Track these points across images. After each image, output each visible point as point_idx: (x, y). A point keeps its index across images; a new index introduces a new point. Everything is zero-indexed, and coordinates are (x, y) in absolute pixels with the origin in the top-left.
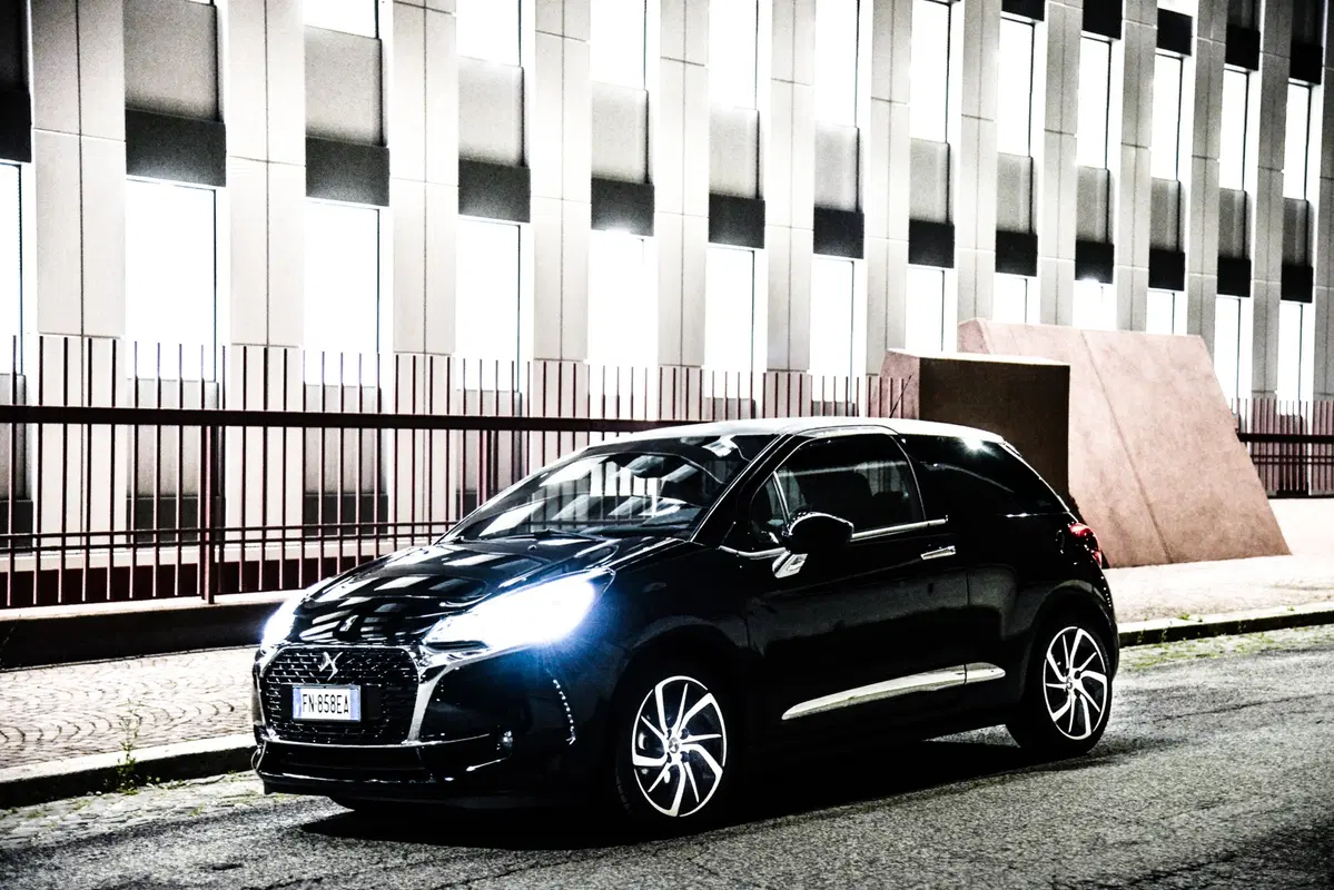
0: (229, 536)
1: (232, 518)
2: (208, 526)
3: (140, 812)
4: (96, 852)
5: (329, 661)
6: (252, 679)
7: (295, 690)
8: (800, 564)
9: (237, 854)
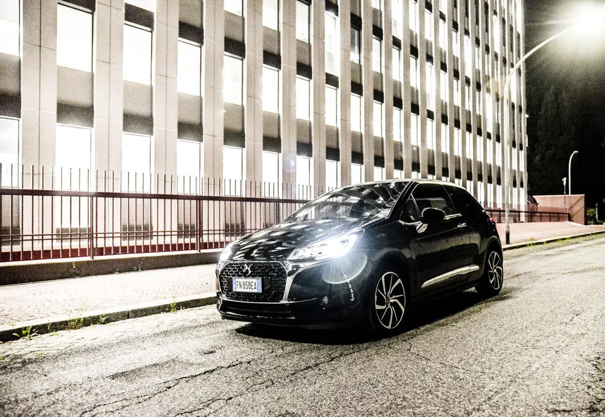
0: (204, 232)
1: (205, 227)
2: (198, 229)
3: (177, 321)
4: (160, 341)
5: (247, 267)
6: (216, 276)
7: (233, 280)
8: (426, 228)
9: (213, 344)
